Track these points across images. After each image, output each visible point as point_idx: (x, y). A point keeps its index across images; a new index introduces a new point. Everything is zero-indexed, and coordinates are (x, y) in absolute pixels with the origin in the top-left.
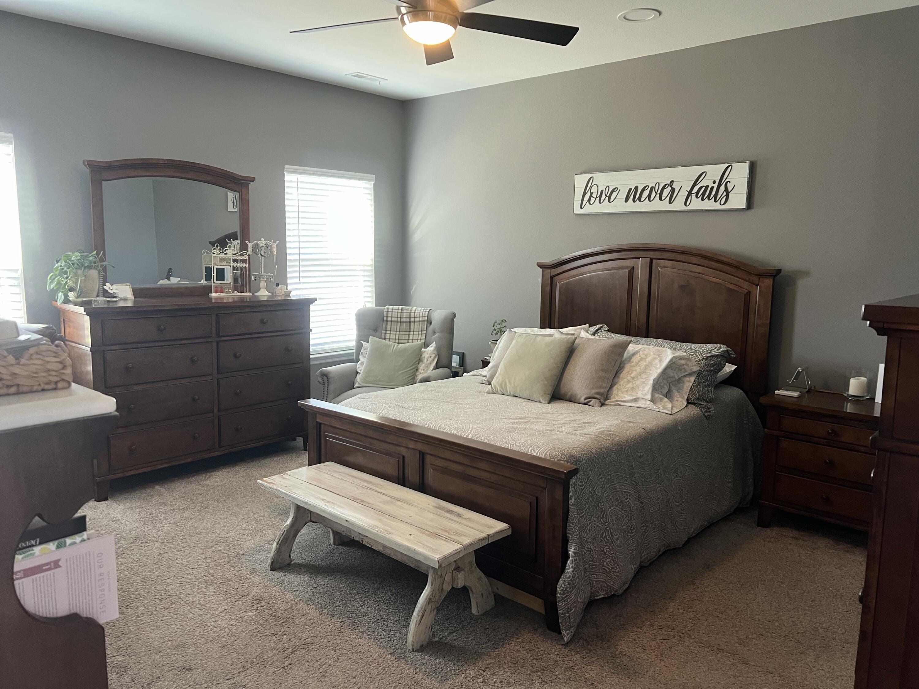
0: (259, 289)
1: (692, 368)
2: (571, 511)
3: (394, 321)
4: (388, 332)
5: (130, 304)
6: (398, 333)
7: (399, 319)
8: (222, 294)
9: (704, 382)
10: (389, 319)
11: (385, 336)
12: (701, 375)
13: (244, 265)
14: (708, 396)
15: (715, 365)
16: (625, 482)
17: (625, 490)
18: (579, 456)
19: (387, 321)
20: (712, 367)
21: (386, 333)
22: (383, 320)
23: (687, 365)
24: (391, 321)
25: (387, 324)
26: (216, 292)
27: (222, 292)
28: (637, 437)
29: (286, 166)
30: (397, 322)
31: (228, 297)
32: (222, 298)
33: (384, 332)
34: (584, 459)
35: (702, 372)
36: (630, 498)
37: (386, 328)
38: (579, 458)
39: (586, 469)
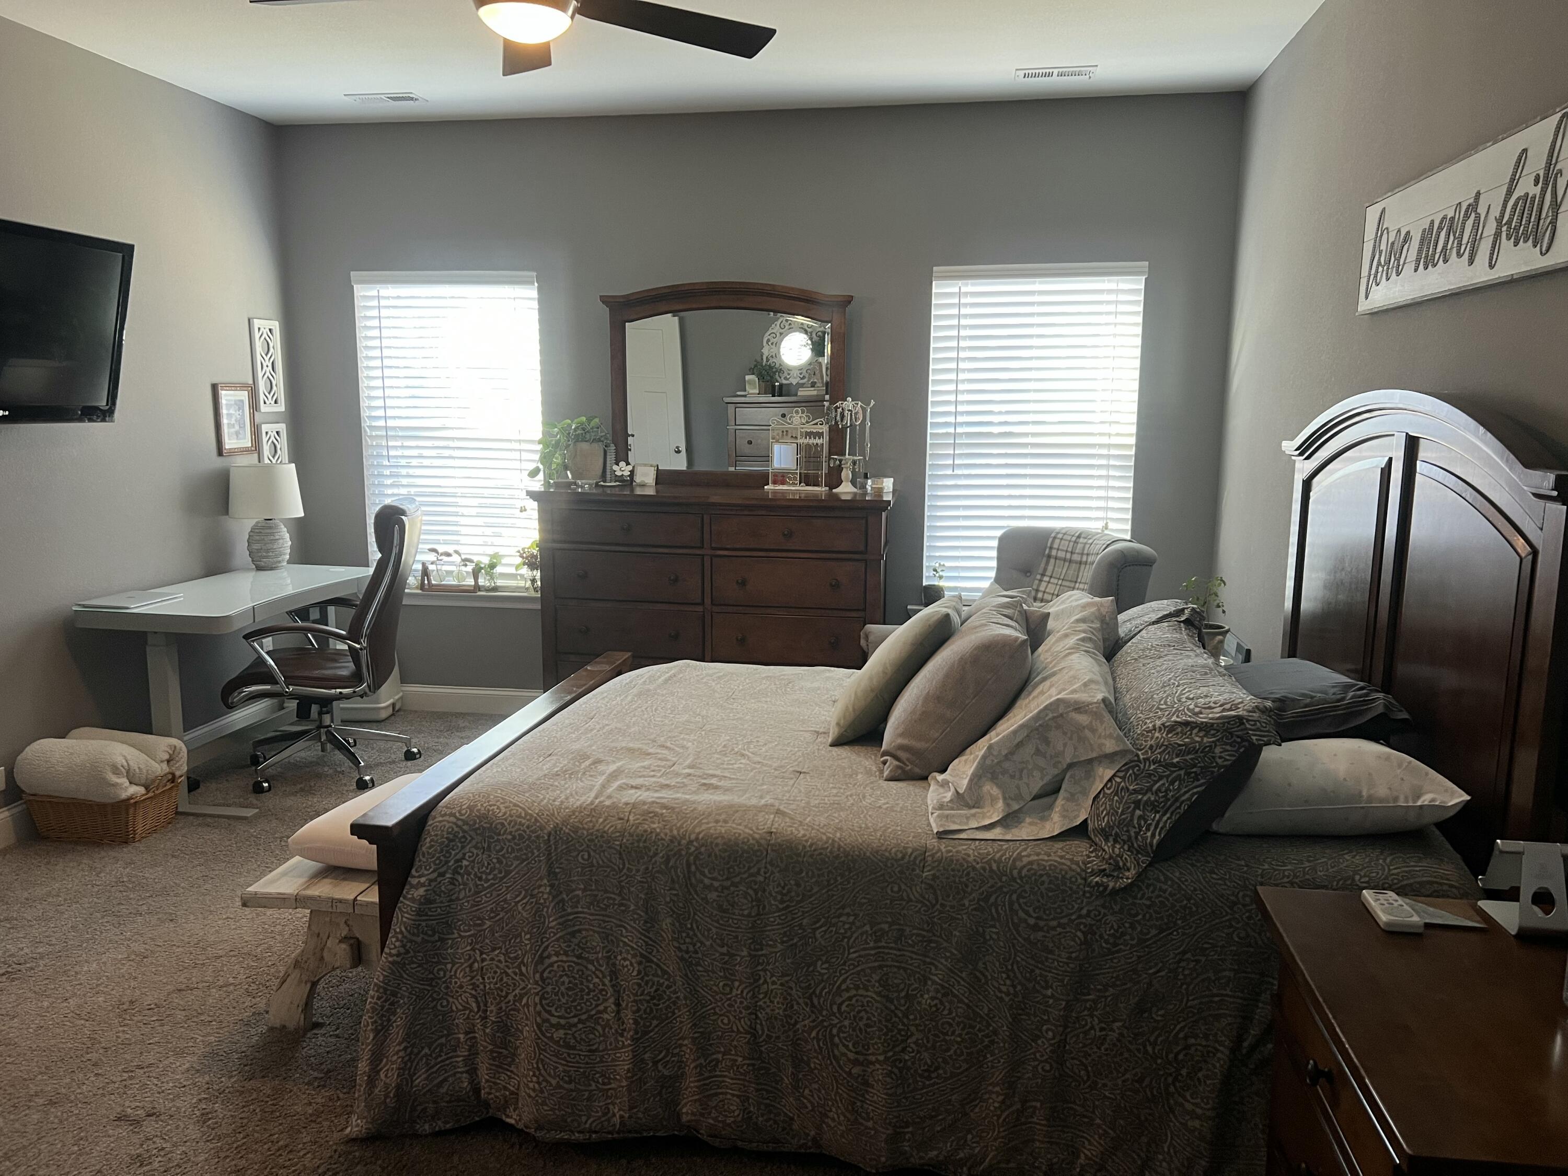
0: (839, 483)
1: (1103, 741)
2: (400, 909)
3: (1060, 559)
4: (1046, 579)
5: (651, 492)
6: (1060, 582)
7: (1068, 556)
8: (785, 487)
9: (1135, 791)
10: (1054, 553)
11: (1039, 585)
12: (1133, 767)
13: (819, 441)
14: (1137, 834)
15: (1189, 753)
16: (632, 923)
17: (626, 940)
18: (502, 824)
19: (1049, 556)
20: (1177, 756)
21: (1041, 581)
22: (1044, 554)
23: (1093, 730)
24: (1056, 558)
25: (1047, 563)
26: (775, 483)
27: (783, 483)
28: (719, 841)
29: (935, 268)
30: (1065, 560)
31: (794, 493)
32: (783, 493)
33: (1039, 577)
34: (511, 833)
35: (1139, 761)
36: (633, 961)
37: (1045, 570)
38: (499, 826)
39: (508, 852)
